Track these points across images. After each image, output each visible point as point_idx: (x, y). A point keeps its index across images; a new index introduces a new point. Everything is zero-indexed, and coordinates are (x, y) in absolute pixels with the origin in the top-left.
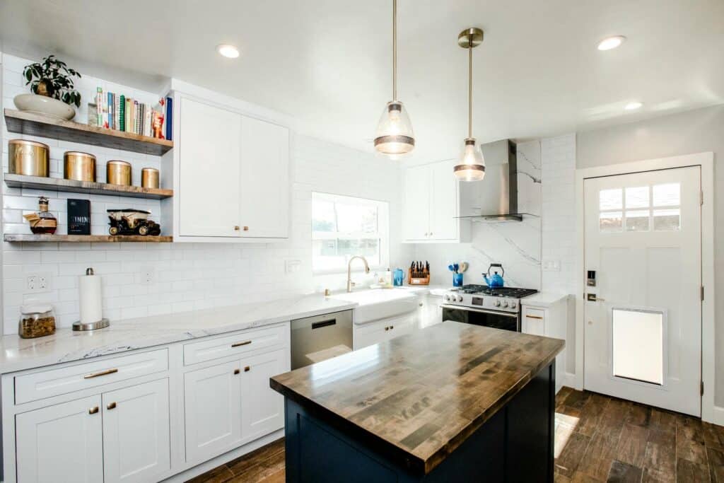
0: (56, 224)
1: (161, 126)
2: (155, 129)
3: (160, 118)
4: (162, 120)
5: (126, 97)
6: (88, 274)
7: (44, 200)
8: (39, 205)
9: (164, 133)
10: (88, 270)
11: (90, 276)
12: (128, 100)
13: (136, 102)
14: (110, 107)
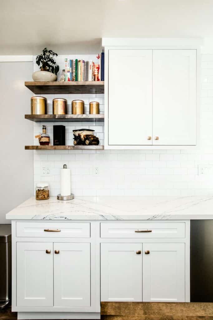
0: (49, 140)
1: (98, 73)
2: (95, 76)
3: (97, 68)
4: (98, 68)
5: (78, 60)
6: (64, 168)
7: (44, 127)
8: (42, 130)
9: (100, 78)
10: (64, 165)
11: (65, 169)
12: (79, 61)
13: (84, 62)
14: (71, 68)
